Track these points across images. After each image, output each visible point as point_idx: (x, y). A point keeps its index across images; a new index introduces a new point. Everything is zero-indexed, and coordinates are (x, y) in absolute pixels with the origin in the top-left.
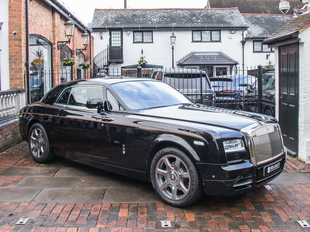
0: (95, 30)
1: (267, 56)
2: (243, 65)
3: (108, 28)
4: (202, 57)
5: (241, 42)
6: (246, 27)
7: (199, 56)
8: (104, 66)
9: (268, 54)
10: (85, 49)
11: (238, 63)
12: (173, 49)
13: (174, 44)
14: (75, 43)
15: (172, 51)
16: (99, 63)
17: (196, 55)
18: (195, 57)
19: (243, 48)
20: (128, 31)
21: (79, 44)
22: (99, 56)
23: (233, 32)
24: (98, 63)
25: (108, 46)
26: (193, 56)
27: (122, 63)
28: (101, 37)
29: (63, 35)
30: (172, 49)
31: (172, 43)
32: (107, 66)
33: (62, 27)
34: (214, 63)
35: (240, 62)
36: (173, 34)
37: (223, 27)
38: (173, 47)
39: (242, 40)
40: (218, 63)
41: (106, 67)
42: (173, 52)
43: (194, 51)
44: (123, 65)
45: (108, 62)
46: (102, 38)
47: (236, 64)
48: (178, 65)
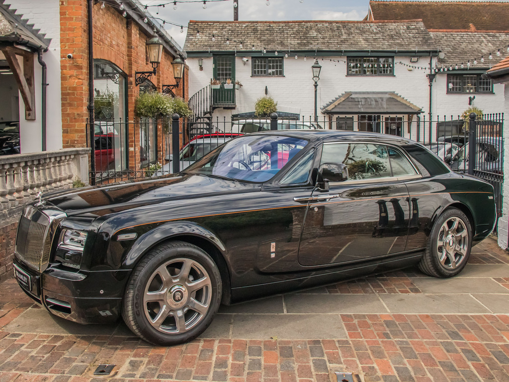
0: (192, 54)
1: (471, 100)
2: (430, 114)
3: (211, 52)
4: (363, 100)
5: (427, 76)
6: (436, 52)
7: (357, 98)
8: (205, 113)
9: (472, 97)
10: (177, 86)
11: (422, 111)
12: (316, 86)
13: (317, 79)
14: (161, 75)
15: (314, 90)
16: (197, 108)
17: (353, 96)
18: (352, 100)
19: (431, 86)
20: (244, 57)
21: (167, 78)
22: (197, 97)
23: (414, 59)
24: (195, 108)
25: (212, 81)
26: (348, 98)
27: (234, 108)
28: (201, 66)
29: (143, 61)
30: (314, 87)
31: (314, 77)
32: (210, 113)
33: (142, 49)
34: (382, 111)
35: (426, 110)
36: (317, 63)
37: (399, 52)
38: (316, 83)
39: (429, 73)
40: (389, 111)
41: (208, 115)
42: (316, 91)
43: (349, 91)
44: (235, 112)
45: (210, 106)
46: (201, 68)
47: (419, 112)
48: (323, 113)
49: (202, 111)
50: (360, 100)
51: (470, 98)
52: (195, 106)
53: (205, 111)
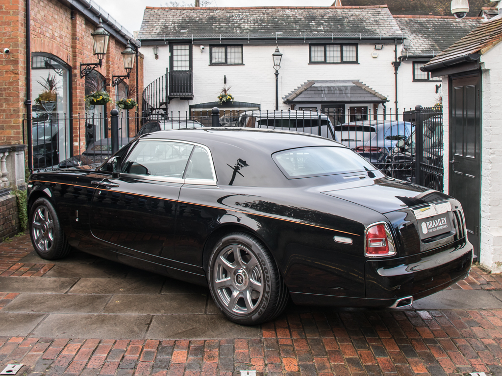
0: (146, 43)
2: (396, 102)
3: (167, 40)
4: (326, 89)
5: (392, 64)
6: (401, 39)
7: (320, 87)
8: (161, 104)
9: (438, 84)
10: (128, 76)
11: (388, 99)
12: (277, 75)
13: (278, 67)
14: (111, 66)
15: (275, 79)
17: (316, 85)
18: (315, 89)
19: (396, 74)
20: (201, 45)
21: (119, 68)
22: (153, 87)
23: (378, 47)
24: (150, 98)
25: (167, 70)
26: (311, 87)
27: (191, 99)
28: (156, 54)
29: (90, 52)
30: (275, 75)
31: (275, 65)
32: (166, 103)
33: (89, 40)
34: (346, 100)
35: (391, 98)
36: (277, 51)
37: (363, 39)
38: (277, 71)
39: (394, 61)
40: (353, 100)
41: (164, 106)
42: (277, 80)
43: (312, 79)
44: (192, 103)
45: (166, 97)
46: (157, 57)
47: (384, 101)
48: (285, 103)
49: (158, 102)
50: (323, 89)
51: (437, 86)
52: (150, 96)
53: (161, 102)
